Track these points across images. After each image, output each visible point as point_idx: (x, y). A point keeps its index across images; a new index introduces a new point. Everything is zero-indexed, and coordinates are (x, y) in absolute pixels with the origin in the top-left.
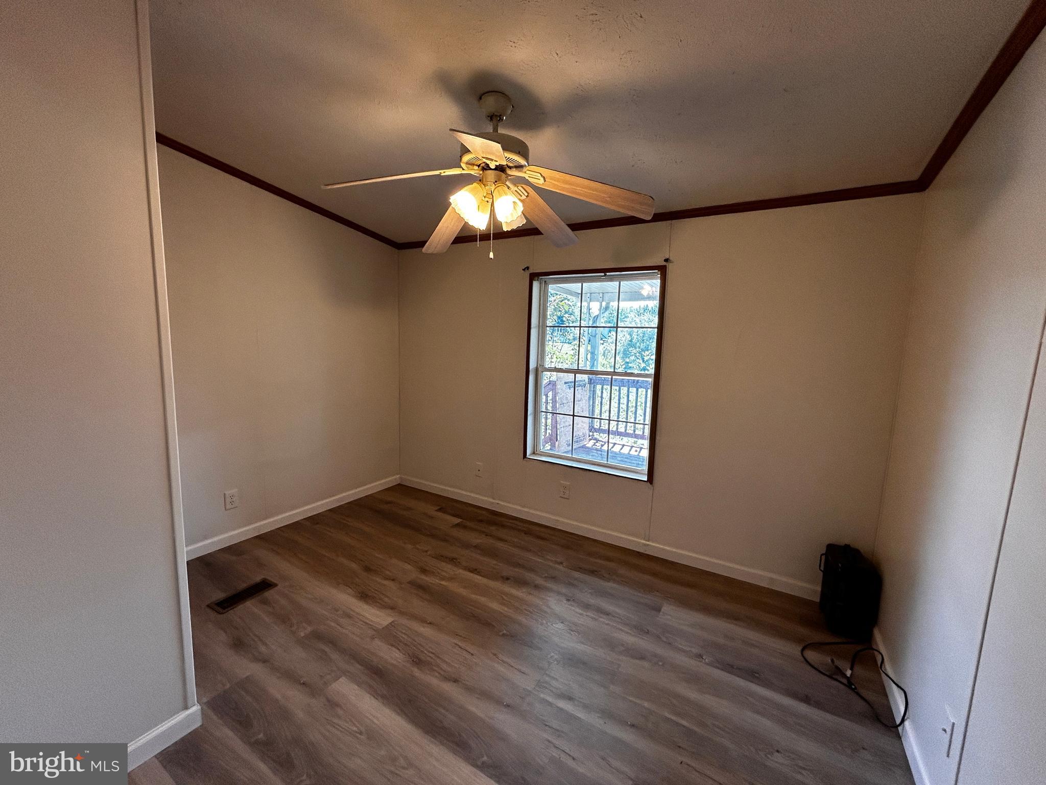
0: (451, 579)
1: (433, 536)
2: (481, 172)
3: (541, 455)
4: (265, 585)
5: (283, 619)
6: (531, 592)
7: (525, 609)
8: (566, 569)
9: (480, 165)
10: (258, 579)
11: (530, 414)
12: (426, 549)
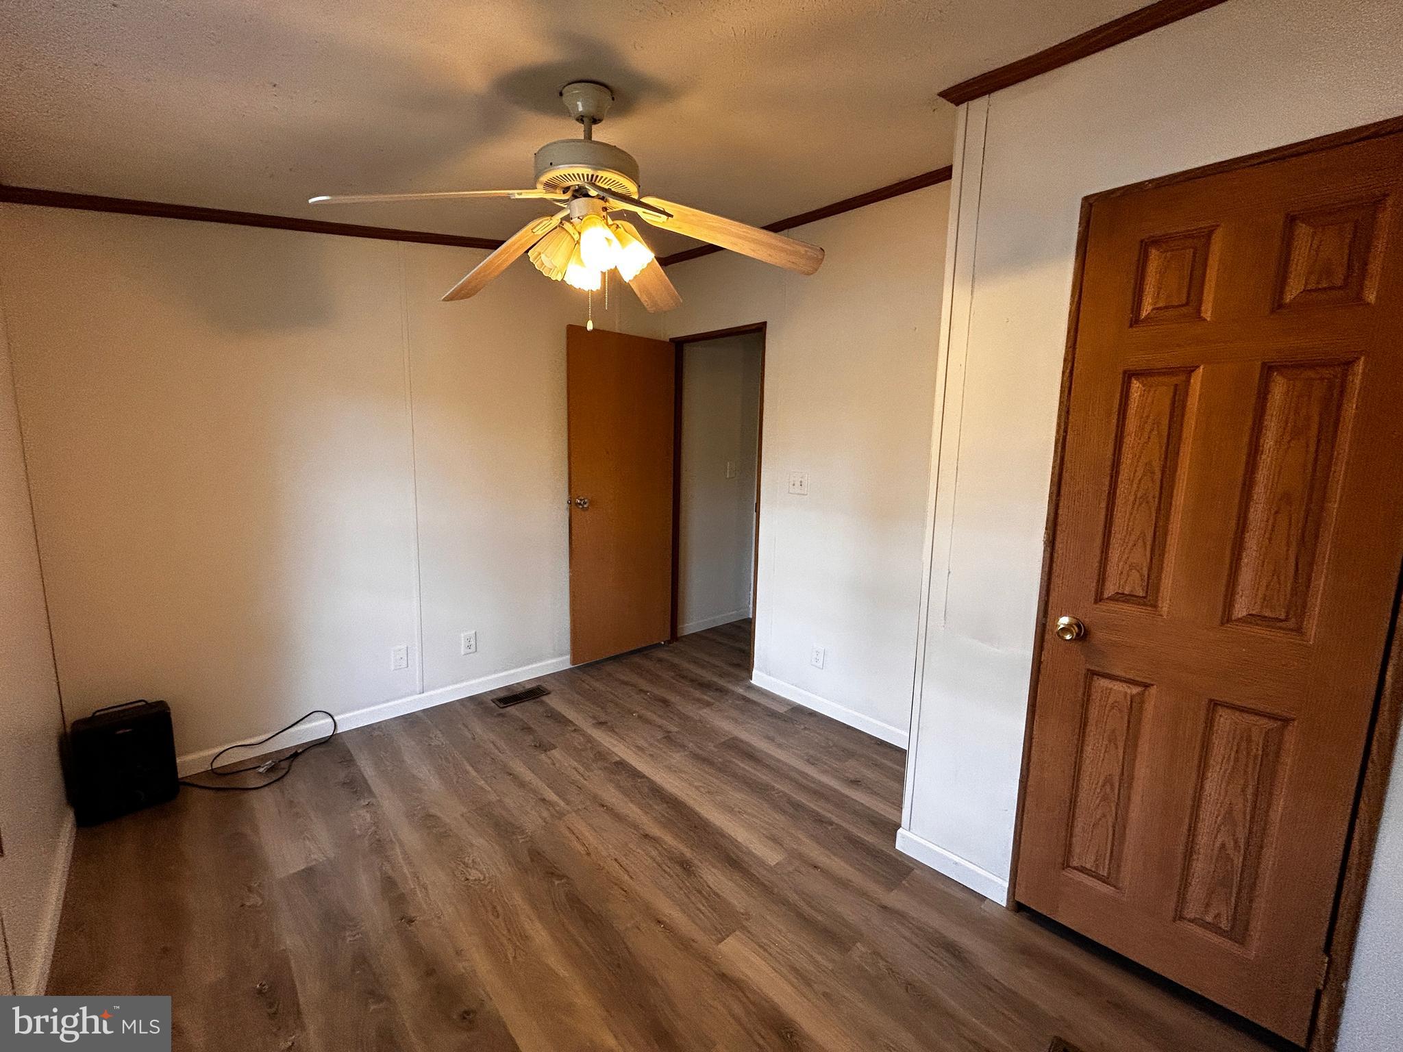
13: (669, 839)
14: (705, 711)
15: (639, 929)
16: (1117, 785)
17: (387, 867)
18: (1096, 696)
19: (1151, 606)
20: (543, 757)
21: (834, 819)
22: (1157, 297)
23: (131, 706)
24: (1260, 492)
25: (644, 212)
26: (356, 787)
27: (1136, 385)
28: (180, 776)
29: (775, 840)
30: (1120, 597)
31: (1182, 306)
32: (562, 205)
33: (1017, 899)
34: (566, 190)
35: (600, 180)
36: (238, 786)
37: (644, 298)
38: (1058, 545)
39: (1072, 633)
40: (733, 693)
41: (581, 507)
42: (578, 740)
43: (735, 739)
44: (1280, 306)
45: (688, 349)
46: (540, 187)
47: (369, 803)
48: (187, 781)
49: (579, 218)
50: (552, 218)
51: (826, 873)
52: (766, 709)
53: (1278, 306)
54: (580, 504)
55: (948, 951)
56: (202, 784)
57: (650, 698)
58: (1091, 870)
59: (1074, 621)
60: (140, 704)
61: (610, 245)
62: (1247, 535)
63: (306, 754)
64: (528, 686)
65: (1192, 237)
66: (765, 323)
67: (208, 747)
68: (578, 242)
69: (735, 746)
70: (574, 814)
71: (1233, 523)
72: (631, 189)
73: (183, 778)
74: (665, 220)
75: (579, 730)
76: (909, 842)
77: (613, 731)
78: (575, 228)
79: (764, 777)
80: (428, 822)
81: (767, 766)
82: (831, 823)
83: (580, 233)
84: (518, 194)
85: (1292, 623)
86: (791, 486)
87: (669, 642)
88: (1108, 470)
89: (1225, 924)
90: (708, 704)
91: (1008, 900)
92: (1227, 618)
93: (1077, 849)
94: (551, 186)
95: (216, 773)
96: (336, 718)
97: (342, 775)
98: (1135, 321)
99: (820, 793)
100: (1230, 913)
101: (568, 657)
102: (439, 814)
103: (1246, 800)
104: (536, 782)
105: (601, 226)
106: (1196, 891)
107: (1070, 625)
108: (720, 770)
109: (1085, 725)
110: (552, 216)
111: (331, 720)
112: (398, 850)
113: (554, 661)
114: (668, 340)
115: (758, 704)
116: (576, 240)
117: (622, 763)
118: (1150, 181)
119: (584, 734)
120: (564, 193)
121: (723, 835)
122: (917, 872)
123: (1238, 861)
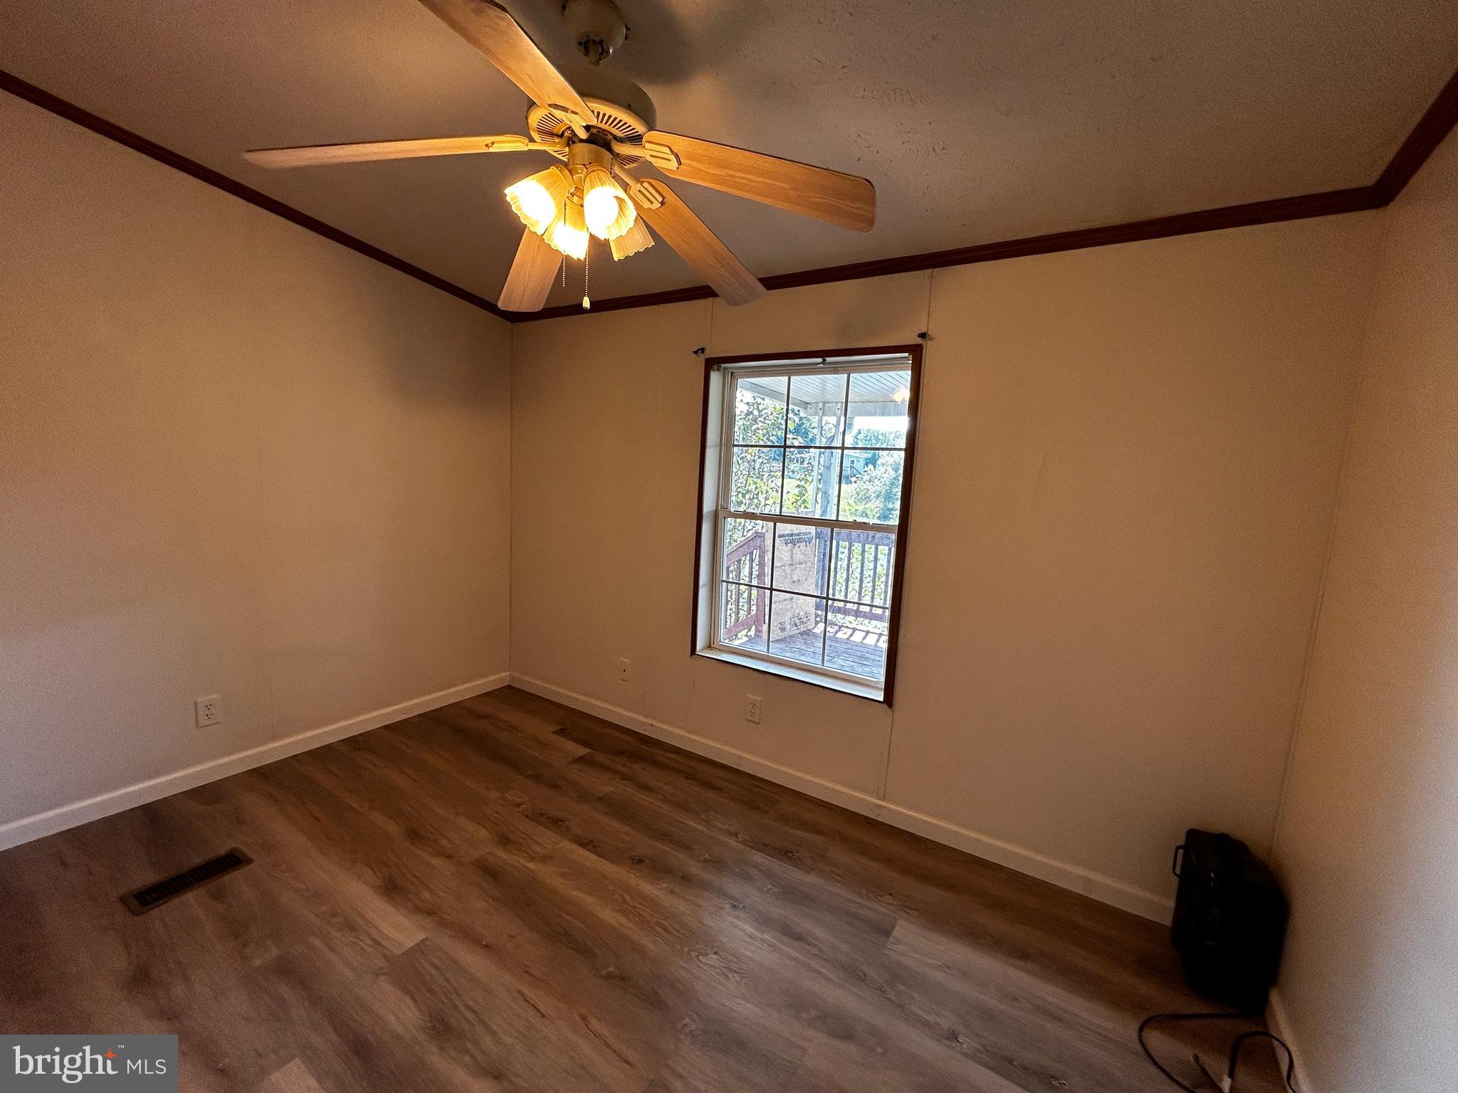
0: (545, 859)
1: (537, 778)
2: (567, 149)
3: (720, 650)
4: (233, 861)
5: (236, 930)
6: (676, 890)
7: (658, 923)
8: (741, 846)
9: (563, 133)
10: (222, 850)
11: (704, 585)
12: (518, 800)
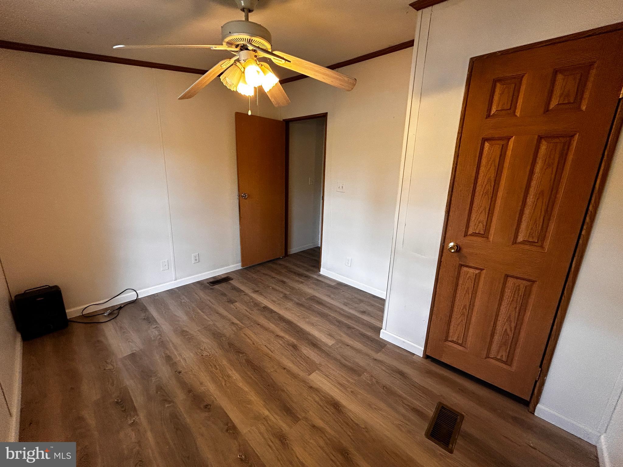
13: (287, 337)
14: (301, 285)
15: (276, 372)
16: (468, 309)
17: (167, 352)
18: (462, 274)
19: (486, 238)
20: (232, 305)
21: (355, 326)
22: (498, 106)
23: (41, 288)
24: (532, 191)
25: (274, 58)
26: (150, 320)
27: (487, 144)
28: (68, 318)
29: (331, 335)
30: (474, 234)
31: (508, 109)
32: (235, 53)
33: (426, 354)
34: (237, 46)
35: (253, 42)
36: (95, 321)
37: (272, 100)
38: (451, 214)
39: (454, 249)
40: (312, 278)
41: (244, 197)
42: (246, 298)
43: (314, 296)
44: (548, 111)
45: (291, 124)
46: (224, 44)
47: (156, 326)
48: (72, 320)
49: (244, 60)
50: (231, 60)
51: (352, 348)
52: (326, 284)
53: (547, 110)
54: (243, 196)
55: (400, 374)
56: (79, 321)
57: (277, 281)
58: (455, 341)
59: (455, 244)
60: (46, 287)
61: (259, 74)
62: (525, 209)
63: (125, 308)
64: (223, 277)
65: (515, 78)
66: (327, 113)
67: (79, 306)
68: (243, 72)
69: (313, 299)
70: (247, 328)
71: (520, 204)
72: (268, 47)
73: (69, 319)
74: (284, 63)
75: (246, 295)
76: (385, 335)
77: (261, 294)
78: (242, 65)
79: (326, 311)
80: (183, 334)
81: (327, 307)
82: (354, 328)
83: (244, 68)
84: (214, 47)
85: (540, 244)
86: (338, 188)
87: (284, 257)
88: (473, 181)
89: (504, 359)
90: (302, 283)
91: (423, 354)
92: (515, 242)
93: (451, 334)
94: (230, 44)
95: (84, 316)
96: (137, 292)
97: (143, 315)
98: (488, 116)
99: (350, 317)
100: (507, 354)
101: (240, 264)
102: (188, 330)
103: (516, 313)
104: (230, 316)
105: (255, 64)
106: (494, 347)
107: (454, 246)
108: (307, 308)
109: (457, 286)
110: (230, 59)
111: (135, 293)
112: (171, 345)
113: (233, 266)
114: (282, 120)
115: (323, 282)
116: (242, 71)
117: (266, 307)
118: (499, 52)
119: (249, 296)
120: (236, 47)
121: (309, 334)
122: (388, 345)
123: (511, 335)
